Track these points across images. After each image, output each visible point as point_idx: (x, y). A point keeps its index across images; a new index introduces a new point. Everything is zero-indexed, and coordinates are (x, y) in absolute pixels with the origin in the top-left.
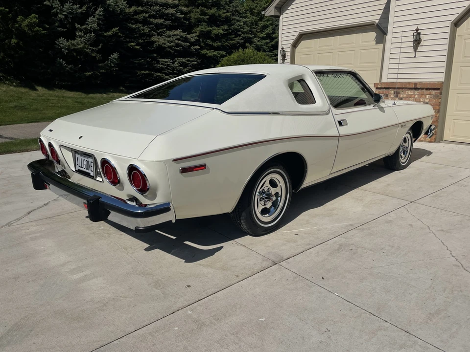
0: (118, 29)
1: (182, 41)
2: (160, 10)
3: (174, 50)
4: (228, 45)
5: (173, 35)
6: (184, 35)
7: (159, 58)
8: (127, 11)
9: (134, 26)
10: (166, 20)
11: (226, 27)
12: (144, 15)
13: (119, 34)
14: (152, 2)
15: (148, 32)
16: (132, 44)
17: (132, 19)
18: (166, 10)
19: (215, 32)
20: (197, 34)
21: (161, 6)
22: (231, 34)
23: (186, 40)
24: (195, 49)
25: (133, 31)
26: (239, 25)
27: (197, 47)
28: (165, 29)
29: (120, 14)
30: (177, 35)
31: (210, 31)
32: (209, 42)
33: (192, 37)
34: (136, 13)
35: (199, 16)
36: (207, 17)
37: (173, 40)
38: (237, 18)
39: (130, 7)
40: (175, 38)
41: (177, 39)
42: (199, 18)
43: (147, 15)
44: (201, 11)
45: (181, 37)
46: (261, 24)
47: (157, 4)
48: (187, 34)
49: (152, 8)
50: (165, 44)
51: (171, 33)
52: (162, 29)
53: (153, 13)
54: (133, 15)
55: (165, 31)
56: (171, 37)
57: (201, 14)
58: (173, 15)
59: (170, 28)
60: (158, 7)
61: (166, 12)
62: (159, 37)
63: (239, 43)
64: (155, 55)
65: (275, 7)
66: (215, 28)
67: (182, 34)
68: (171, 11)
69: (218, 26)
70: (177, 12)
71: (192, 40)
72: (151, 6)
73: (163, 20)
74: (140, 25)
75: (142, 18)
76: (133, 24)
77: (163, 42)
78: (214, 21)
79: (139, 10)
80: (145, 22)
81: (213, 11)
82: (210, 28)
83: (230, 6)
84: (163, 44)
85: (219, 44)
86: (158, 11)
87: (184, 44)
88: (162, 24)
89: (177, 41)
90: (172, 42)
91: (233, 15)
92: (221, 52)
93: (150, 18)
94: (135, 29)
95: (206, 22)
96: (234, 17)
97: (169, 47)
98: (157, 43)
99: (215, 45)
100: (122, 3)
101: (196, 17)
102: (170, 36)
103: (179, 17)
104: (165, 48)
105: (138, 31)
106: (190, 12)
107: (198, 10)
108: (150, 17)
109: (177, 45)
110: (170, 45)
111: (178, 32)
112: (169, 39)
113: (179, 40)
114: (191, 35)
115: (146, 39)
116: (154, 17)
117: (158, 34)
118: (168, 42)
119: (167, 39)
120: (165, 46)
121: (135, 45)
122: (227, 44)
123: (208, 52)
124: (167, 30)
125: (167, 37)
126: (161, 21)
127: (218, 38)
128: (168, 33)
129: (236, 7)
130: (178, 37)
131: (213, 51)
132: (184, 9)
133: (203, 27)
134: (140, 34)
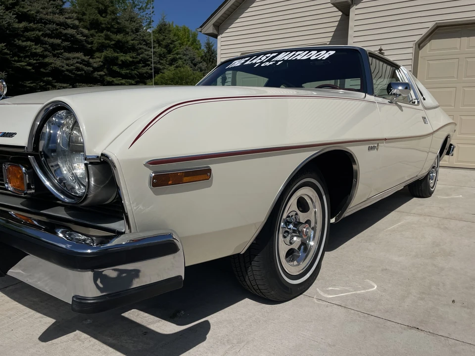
0: (5, 46)
1: (84, 65)
2: (57, 29)
3: (74, 74)
4: (136, 74)
5: (74, 58)
6: (86, 58)
7: (55, 82)
8: (16, 25)
9: (24, 44)
10: (64, 40)
11: (134, 55)
12: (37, 32)
13: (6, 51)
14: (47, 20)
15: (41, 52)
16: (23, 64)
17: (22, 36)
18: (64, 30)
19: (122, 58)
20: (102, 59)
21: (57, 24)
22: (139, 62)
23: (88, 64)
24: (100, 75)
25: (23, 49)
26: (148, 55)
27: (102, 73)
28: (62, 51)
29: (7, 28)
30: (78, 58)
31: (117, 58)
32: (116, 68)
33: (96, 61)
34: (26, 29)
35: (104, 41)
36: (113, 42)
37: (73, 64)
38: (145, 47)
39: (20, 22)
40: (75, 61)
41: (77, 62)
42: (103, 43)
43: (41, 33)
44: (106, 35)
45: (83, 60)
46: (170, 57)
47: (54, 23)
48: (90, 58)
49: (46, 26)
50: (63, 67)
51: (71, 55)
52: (59, 50)
53: (48, 32)
54: (23, 32)
55: (62, 53)
56: (70, 59)
57: (106, 39)
58: (72, 36)
59: (69, 50)
60: (54, 26)
61: (65, 32)
62: (55, 59)
63: (148, 74)
64: (50, 79)
65: (214, 25)
66: (122, 54)
67: (84, 58)
68: (70, 31)
69: (125, 53)
70: (78, 34)
71: (95, 65)
72: (45, 23)
73: (60, 41)
74: (32, 43)
75: (34, 35)
76: (23, 41)
77: (61, 64)
78: (120, 47)
79: (30, 27)
80: (37, 41)
81: (119, 37)
82: (116, 54)
83: (138, 35)
84: (60, 66)
85: (128, 71)
86: (54, 30)
87: (86, 68)
88: (59, 45)
89: (78, 65)
90: (72, 65)
91: (141, 44)
92: (130, 81)
93: (45, 37)
94: (26, 47)
95: (112, 48)
96: (141, 46)
97: (67, 70)
98: (53, 65)
99: (123, 72)
100: (11, 17)
101: (100, 41)
102: (68, 59)
103: (80, 40)
104: (64, 71)
105: (29, 49)
106: (92, 35)
107: (102, 35)
108: (45, 35)
109: (78, 69)
110: (69, 68)
111: (80, 55)
112: (68, 62)
113: (81, 63)
114: (94, 60)
115: (39, 60)
116: (50, 36)
117: (54, 56)
118: (67, 65)
119: (65, 61)
120: (63, 69)
121: (26, 65)
122: (136, 72)
123: (114, 79)
124: (65, 52)
125: (65, 59)
126: (58, 41)
127: (125, 64)
128: (67, 55)
129: (143, 37)
130: (79, 60)
131: (121, 78)
132: (86, 31)
133: (109, 53)
134: (31, 53)
